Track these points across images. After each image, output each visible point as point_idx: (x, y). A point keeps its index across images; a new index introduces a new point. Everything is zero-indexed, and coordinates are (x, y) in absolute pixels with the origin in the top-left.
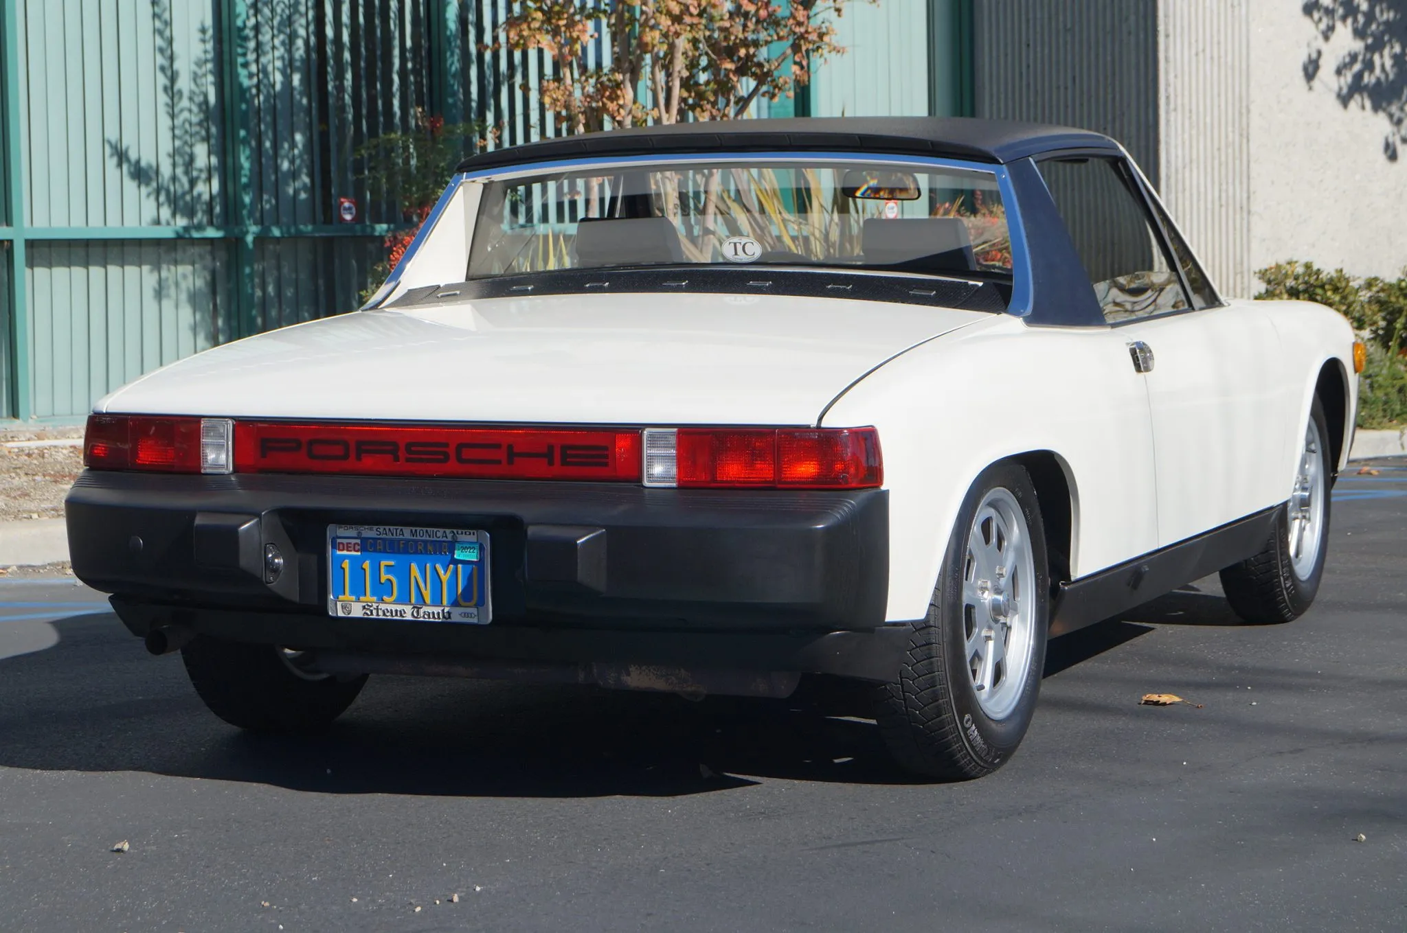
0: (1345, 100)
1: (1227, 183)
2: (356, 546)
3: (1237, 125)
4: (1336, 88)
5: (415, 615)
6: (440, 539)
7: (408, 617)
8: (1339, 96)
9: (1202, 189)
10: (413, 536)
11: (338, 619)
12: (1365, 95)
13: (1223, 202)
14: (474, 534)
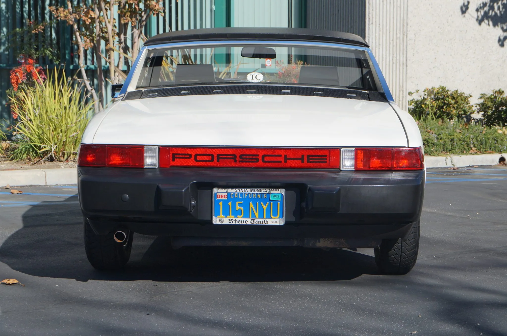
0: (480, 22)
1: (396, 54)
2: (225, 196)
3: (401, 30)
4: (476, 17)
5: (252, 222)
6: (264, 193)
7: (249, 223)
8: (477, 20)
9: (384, 56)
10: (252, 191)
11: (217, 225)
12: (490, 20)
13: (394, 62)
14: (279, 190)
